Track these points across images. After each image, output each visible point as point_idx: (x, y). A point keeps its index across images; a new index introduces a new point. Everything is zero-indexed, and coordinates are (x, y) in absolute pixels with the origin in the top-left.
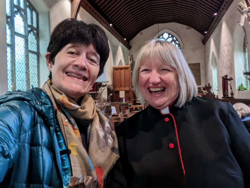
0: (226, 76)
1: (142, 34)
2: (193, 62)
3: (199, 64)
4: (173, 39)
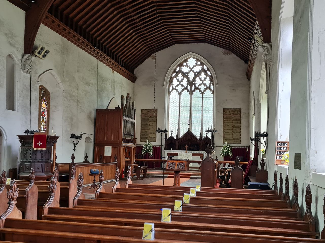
1: (154, 58)
2: (230, 106)
3: (240, 110)
4: (203, 68)
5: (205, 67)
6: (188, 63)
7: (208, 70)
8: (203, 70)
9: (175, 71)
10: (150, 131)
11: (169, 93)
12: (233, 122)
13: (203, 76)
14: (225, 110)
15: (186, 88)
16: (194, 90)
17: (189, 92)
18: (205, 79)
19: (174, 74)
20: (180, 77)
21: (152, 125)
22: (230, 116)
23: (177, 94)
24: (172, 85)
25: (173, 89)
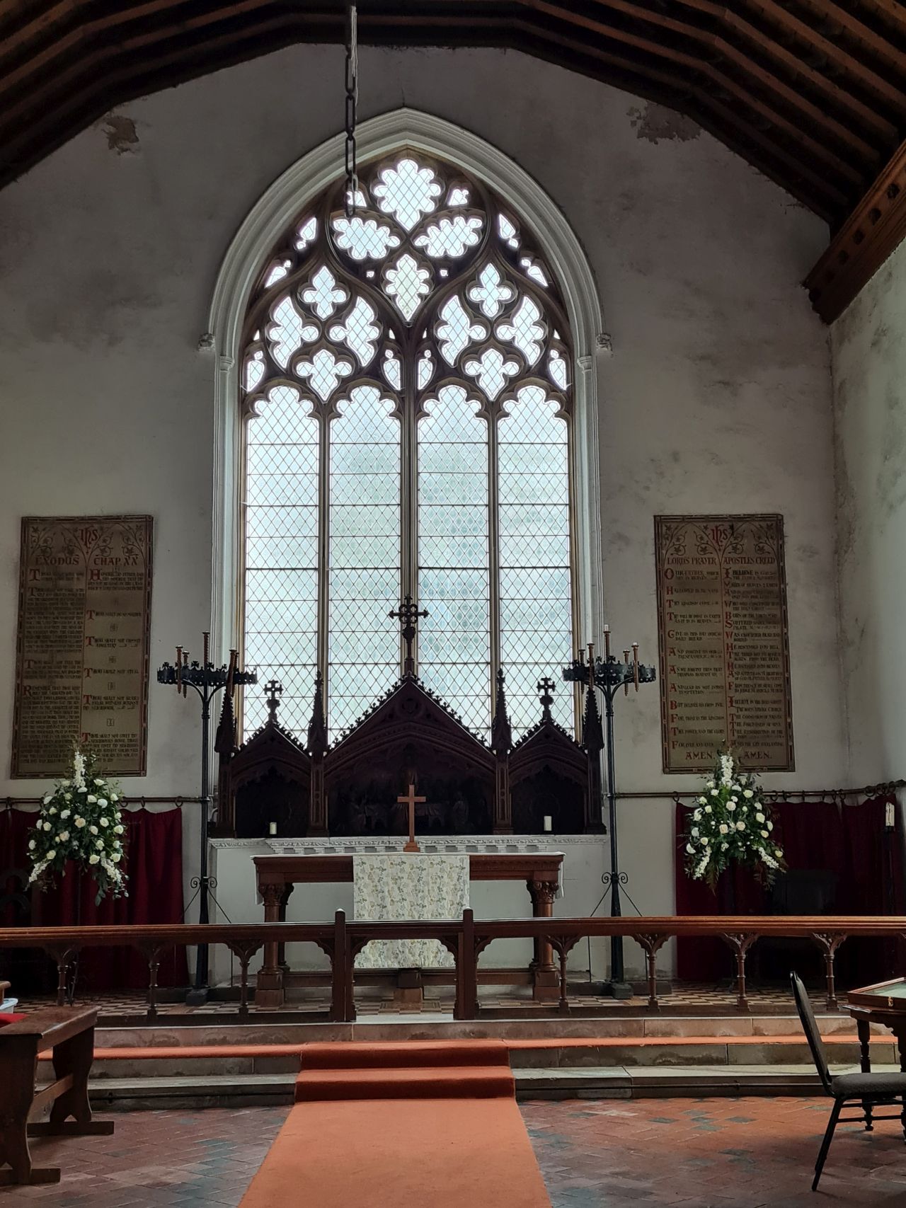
3: (773, 525)
6: (378, 191)
7: (530, 244)
9: (284, 247)
10: (93, 686)
11: (246, 406)
12: (728, 615)
13: (490, 289)
14: (666, 527)
15: (373, 374)
16: (432, 390)
17: (390, 405)
18: (508, 310)
19: (279, 273)
20: (324, 291)
21: (110, 643)
22: (705, 568)
23: (301, 414)
24: (267, 345)
25: (274, 375)
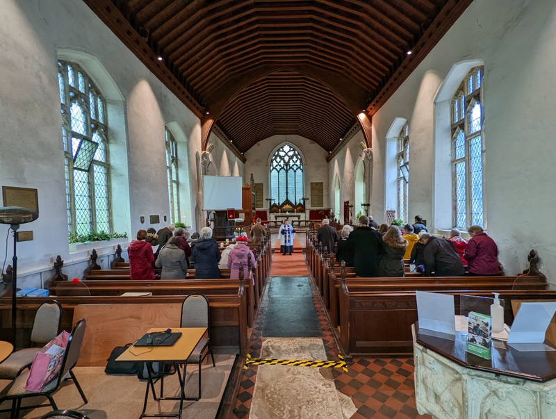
0: (348, 202)
1: (259, 145)
2: (316, 180)
3: (322, 183)
4: (295, 153)
5: (296, 152)
6: (283, 149)
7: (299, 154)
8: (295, 154)
9: (274, 155)
10: (258, 200)
11: (271, 172)
12: (317, 192)
13: (295, 159)
14: (312, 184)
15: (283, 168)
16: (289, 169)
17: (285, 171)
18: (297, 161)
19: (274, 158)
20: (278, 159)
22: (315, 188)
23: (276, 172)
24: (273, 165)
25: (274, 168)
